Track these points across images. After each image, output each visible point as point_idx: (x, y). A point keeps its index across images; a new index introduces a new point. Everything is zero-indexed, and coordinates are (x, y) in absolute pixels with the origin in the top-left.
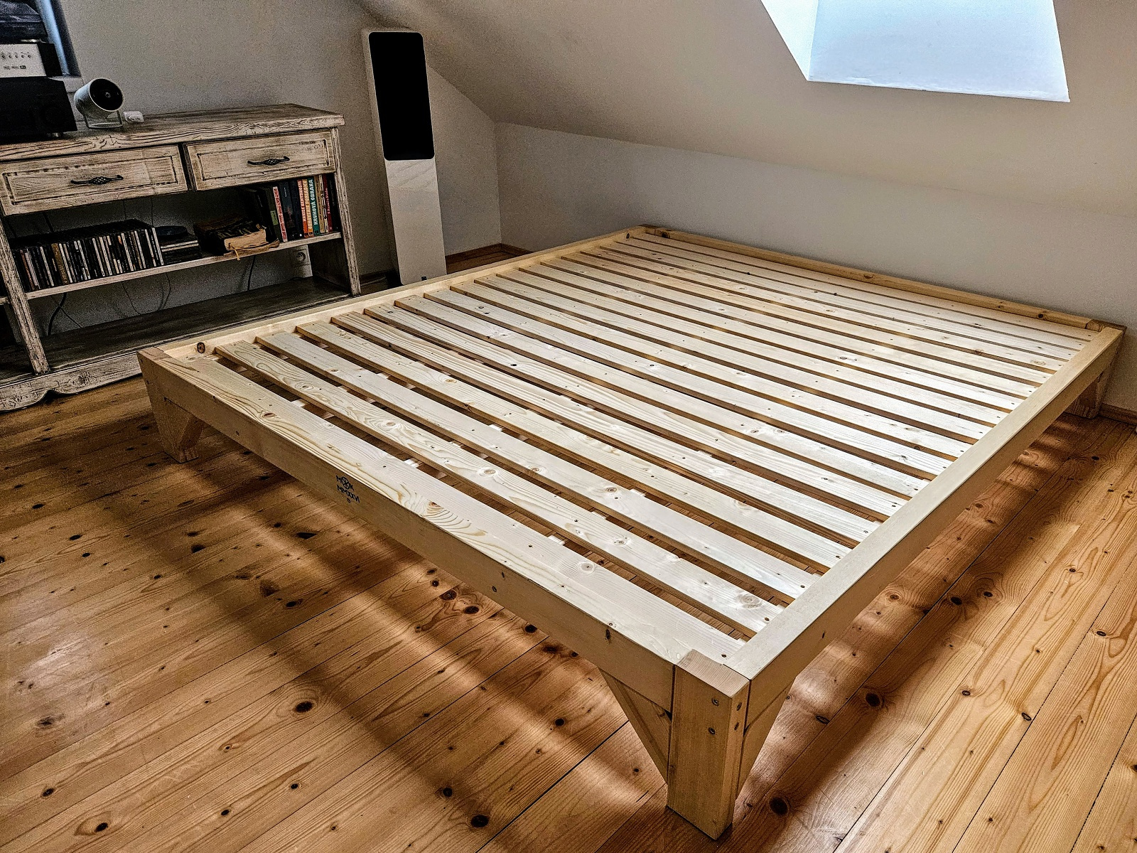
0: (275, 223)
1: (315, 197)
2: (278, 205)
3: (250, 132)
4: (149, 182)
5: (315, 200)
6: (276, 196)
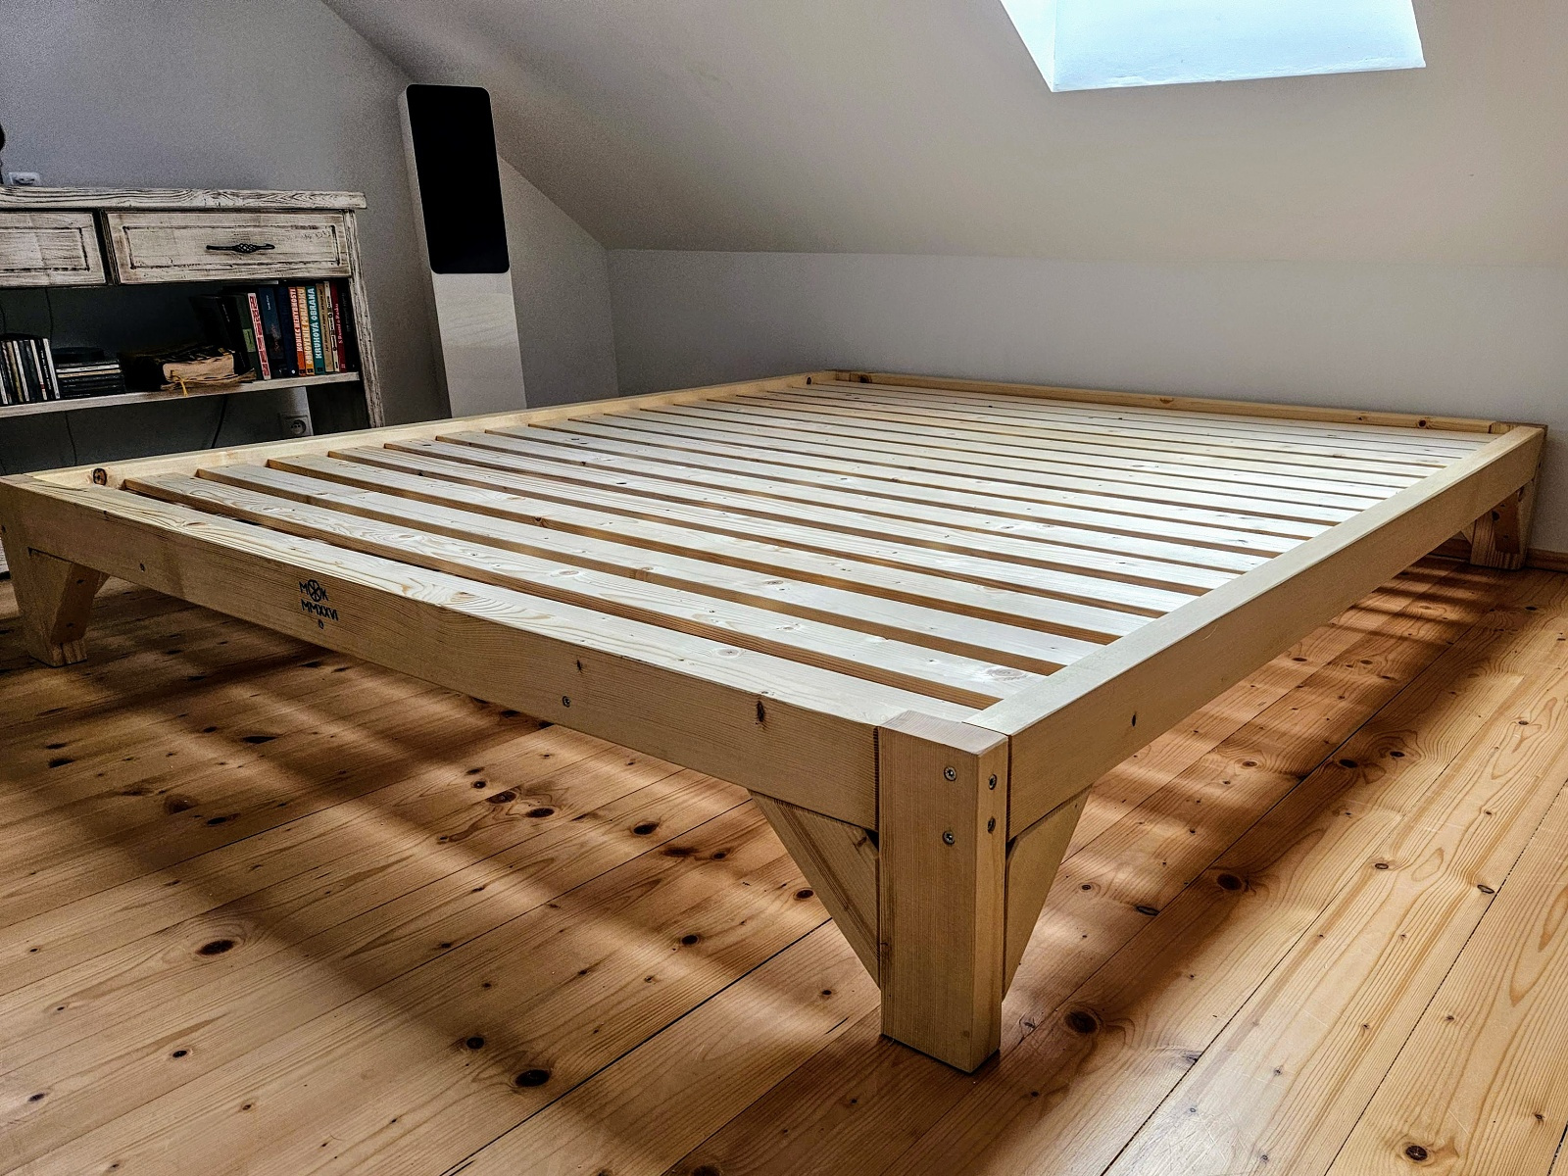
0: (250, 349)
1: (318, 316)
2: (256, 322)
3: (211, 203)
4: (41, 264)
5: (318, 321)
6: (254, 308)
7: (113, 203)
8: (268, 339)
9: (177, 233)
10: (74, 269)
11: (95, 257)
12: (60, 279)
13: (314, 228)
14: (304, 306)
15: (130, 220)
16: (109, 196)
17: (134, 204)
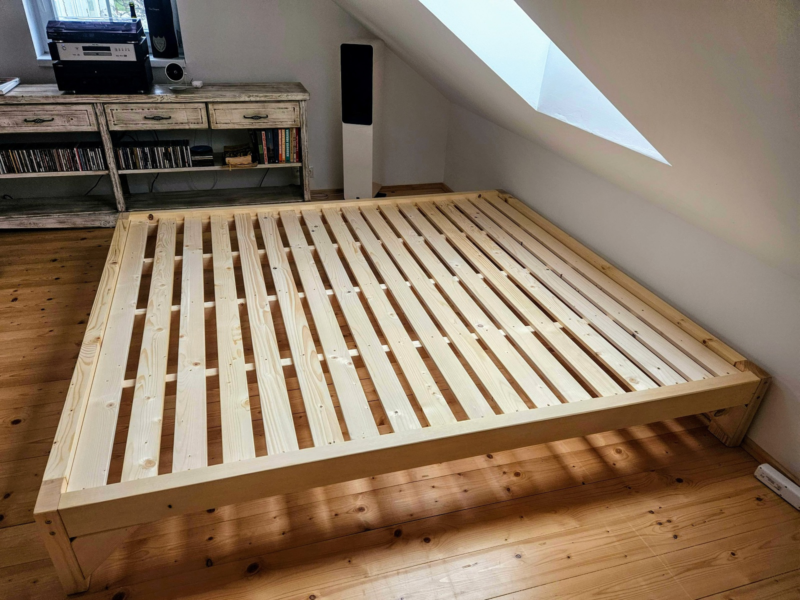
0: (261, 152)
1: (289, 140)
2: (264, 142)
3: (247, 99)
4: (187, 121)
5: (289, 142)
6: (264, 137)
7: (211, 100)
8: (268, 149)
9: (233, 111)
10: (198, 123)
11: (205, 119)
12: (193, 126)
13: (287, 108)
14: (284, 137)
15: (216, 106)
16: (210, 97)
17: (218, 101)
